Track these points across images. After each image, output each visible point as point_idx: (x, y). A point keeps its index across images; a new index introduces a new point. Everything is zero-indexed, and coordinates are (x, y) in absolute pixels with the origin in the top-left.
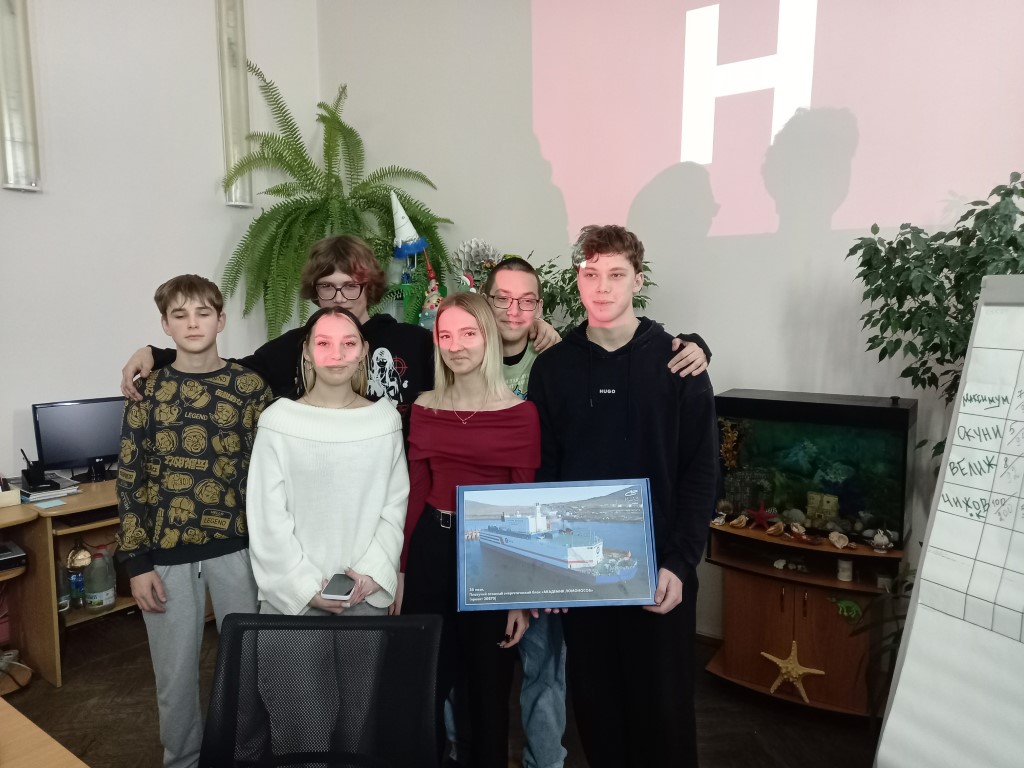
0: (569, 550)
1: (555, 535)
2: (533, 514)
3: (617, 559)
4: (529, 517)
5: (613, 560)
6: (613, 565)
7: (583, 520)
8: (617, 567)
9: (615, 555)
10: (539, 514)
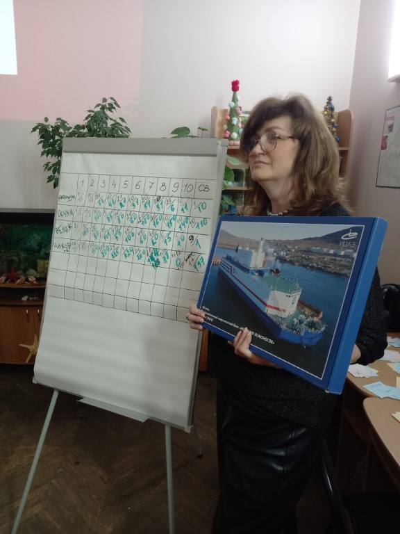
0: (272, 292)
1: (266, 274)
2: (257, 249)
3: (307, 317)
4: (253, 251)
5: (303, 317)
6: (301, 322)
7: (292, 263)
8: (303, 326)
9: (307, 311)
10: (261, 250)
